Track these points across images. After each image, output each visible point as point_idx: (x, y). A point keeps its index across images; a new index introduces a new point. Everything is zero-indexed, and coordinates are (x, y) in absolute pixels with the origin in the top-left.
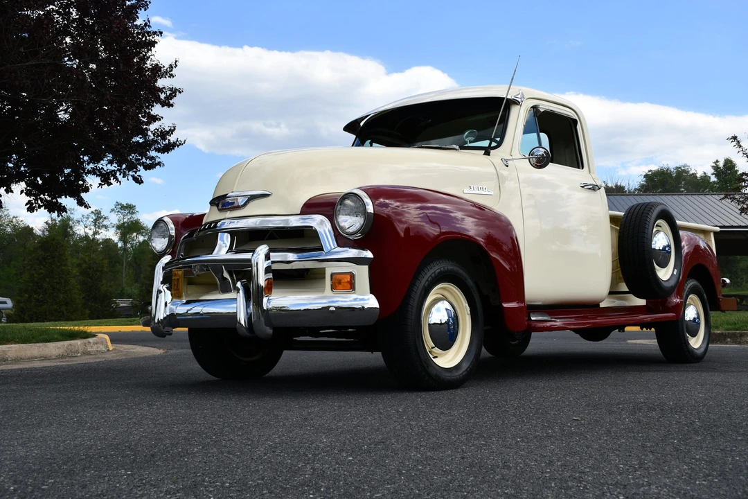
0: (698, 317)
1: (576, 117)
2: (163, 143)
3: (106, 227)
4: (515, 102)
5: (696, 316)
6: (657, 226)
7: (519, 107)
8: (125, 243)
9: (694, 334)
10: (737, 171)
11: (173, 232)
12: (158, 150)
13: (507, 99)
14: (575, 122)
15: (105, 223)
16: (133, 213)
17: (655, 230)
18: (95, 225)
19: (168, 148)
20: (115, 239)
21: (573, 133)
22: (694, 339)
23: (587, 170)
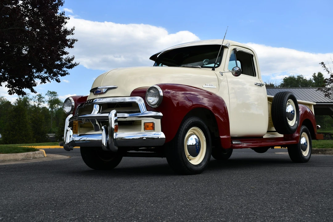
0: (307, 143)
1: (252, 53)
2: (69, 64)
3: (43, 102)
4: (226, 47)
6: (288, 102)
7: (227, 49)
8: (52, 109)
9: (305, 150)
10: (324, 78)
11: (73, 104)
12: (67, 67)
13: (222, 45)
14: (252, 56)
15: (43, 100)
16: (55, 96)
17: (287, 104)
18: (39, 101)
19: (71, 67)
20: (48, 107)
21: (251, 61)
22: (305, 152)
23: (258, 77)
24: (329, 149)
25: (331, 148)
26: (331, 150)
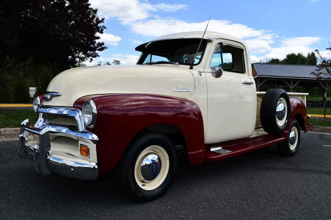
0: (295, 137)
1: (243, 48)
2: (100, 47)
4: (210, 41)
5: (294, 136)
6: (280, 100)
7: (211, 43)
9: (292, 144)
13: (204, 39)
14: (243, 50)
17: (278, 102)
19: (101, 50)
21: (241, 56)
22: (292, 146)
23: (247, 74)
24: (316, 127)
25: (318, 125)
26: (317, 127)
